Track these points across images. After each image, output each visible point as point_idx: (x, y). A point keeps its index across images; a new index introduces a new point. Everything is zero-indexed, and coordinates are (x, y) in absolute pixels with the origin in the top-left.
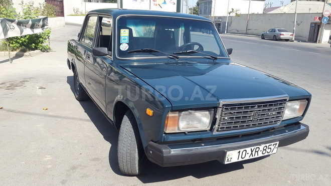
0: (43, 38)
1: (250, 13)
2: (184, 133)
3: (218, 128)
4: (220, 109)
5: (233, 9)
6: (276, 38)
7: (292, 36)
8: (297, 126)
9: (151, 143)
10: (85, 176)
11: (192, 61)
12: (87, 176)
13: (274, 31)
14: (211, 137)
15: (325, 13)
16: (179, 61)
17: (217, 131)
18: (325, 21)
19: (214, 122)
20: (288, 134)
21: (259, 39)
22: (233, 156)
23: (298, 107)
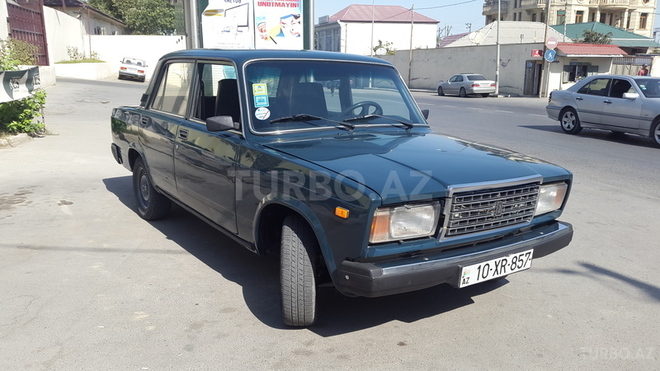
0: (30, 108)
1: (413, 48)
2: (398, 242)
3: (447, 231)
4: (450, 201)
5: (380, 42)
6: (466, 93)
7: (493, 88)
8: (553, 226)
9: (346, 262)
10: (220, 336)
11: (371, 131)
12: (224, 335)
13: (460, 79)
14: (435, 246)
15: (550, 43)
16: (354, 134)
17: (446, 236)
18: (550, 57)
19: (440, 222)
20: (545, 236)
21: (434, 96)
22: (471, 275)
23: (554, 194)
